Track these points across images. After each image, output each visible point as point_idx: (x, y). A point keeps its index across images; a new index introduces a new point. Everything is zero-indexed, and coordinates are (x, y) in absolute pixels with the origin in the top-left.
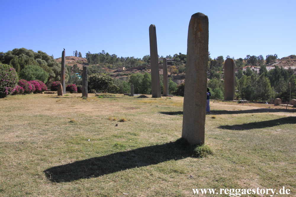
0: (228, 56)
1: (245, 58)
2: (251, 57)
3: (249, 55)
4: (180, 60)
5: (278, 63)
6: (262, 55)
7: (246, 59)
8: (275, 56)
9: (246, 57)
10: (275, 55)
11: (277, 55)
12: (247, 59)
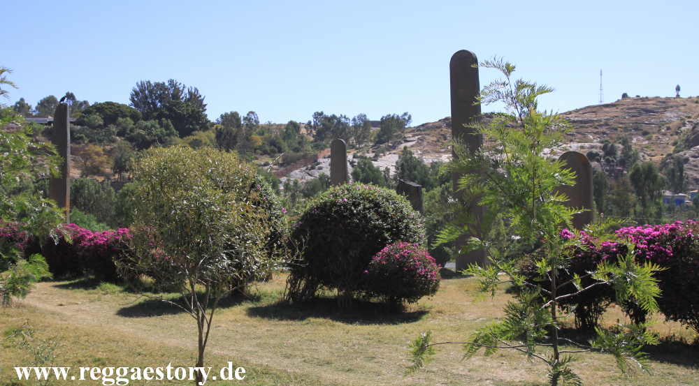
0: (252, 113)
1: (310, 122)
2: (326, 118)
3: (322, 113)
4: (101, 122)
5: (414, 143)
6: (365, 116)
7: (312, 123)
8: (406, 118)
9: (312, 119)
10: (405, 114)
11: (410, 118)
12: (316, 124)
